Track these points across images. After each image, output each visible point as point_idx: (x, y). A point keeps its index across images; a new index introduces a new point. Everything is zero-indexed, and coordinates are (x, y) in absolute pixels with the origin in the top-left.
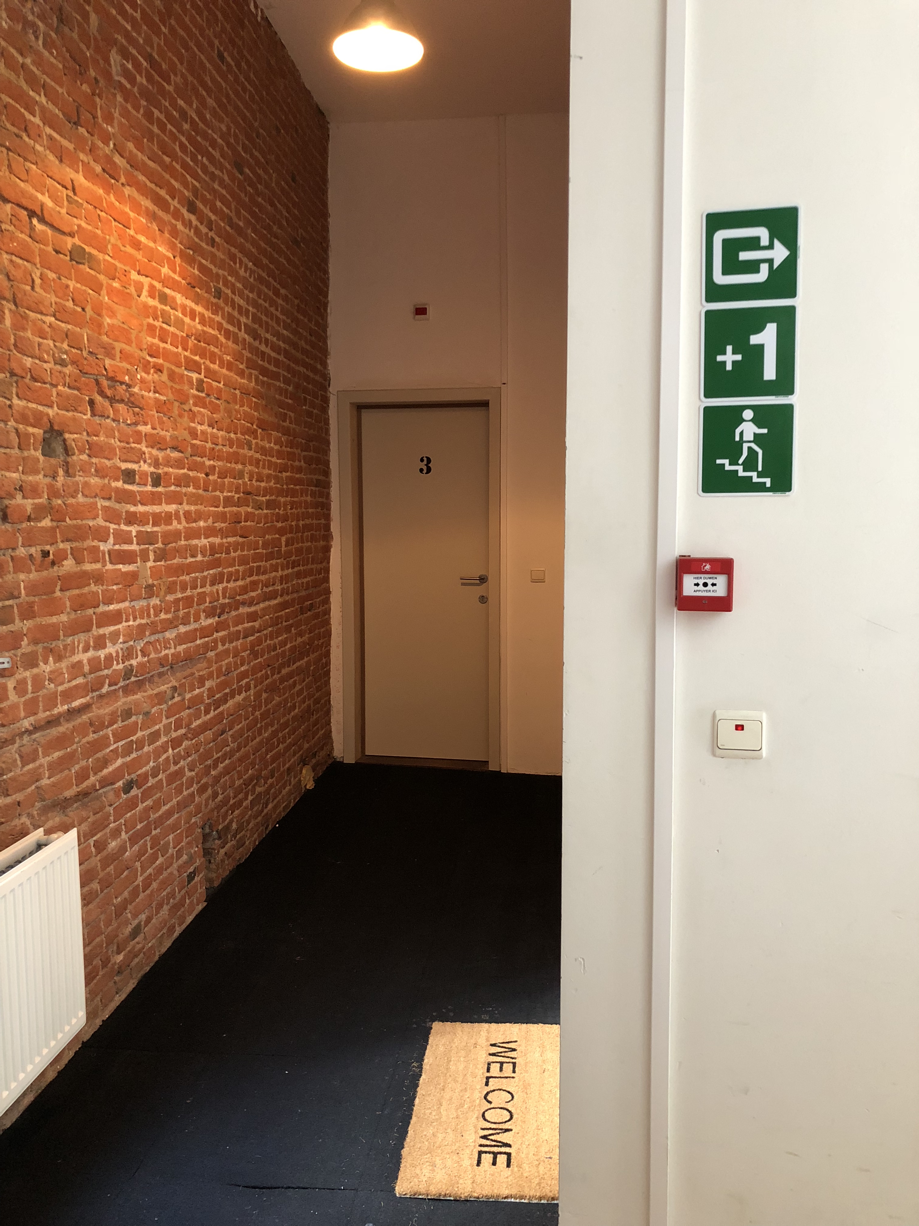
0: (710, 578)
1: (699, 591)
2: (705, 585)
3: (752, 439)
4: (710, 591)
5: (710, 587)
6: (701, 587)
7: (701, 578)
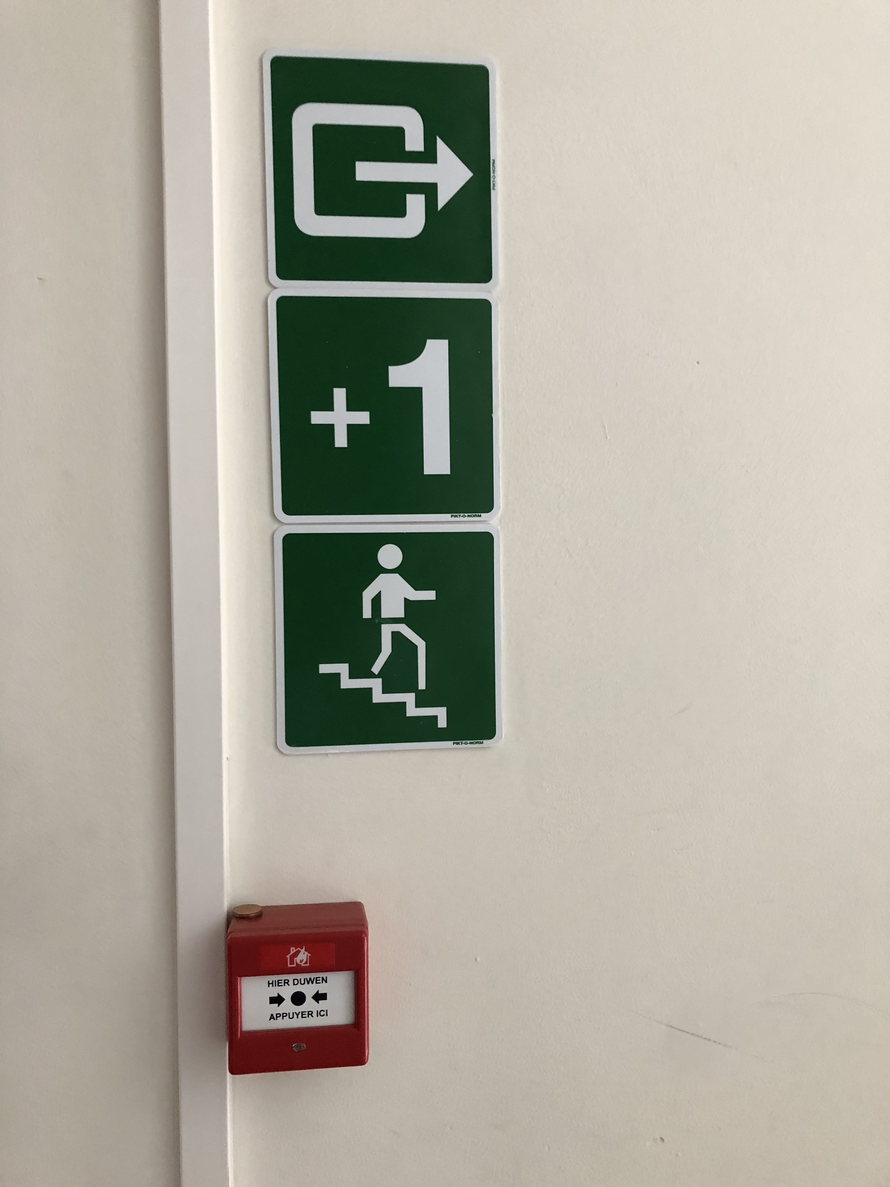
0: (310, 981)
1: (284, 1015)
2: (298, 999)
3: (401, 614)
4: (310, 1014)
5: (310, 1004)
6: (288, 1006)
7: (286, 982)
